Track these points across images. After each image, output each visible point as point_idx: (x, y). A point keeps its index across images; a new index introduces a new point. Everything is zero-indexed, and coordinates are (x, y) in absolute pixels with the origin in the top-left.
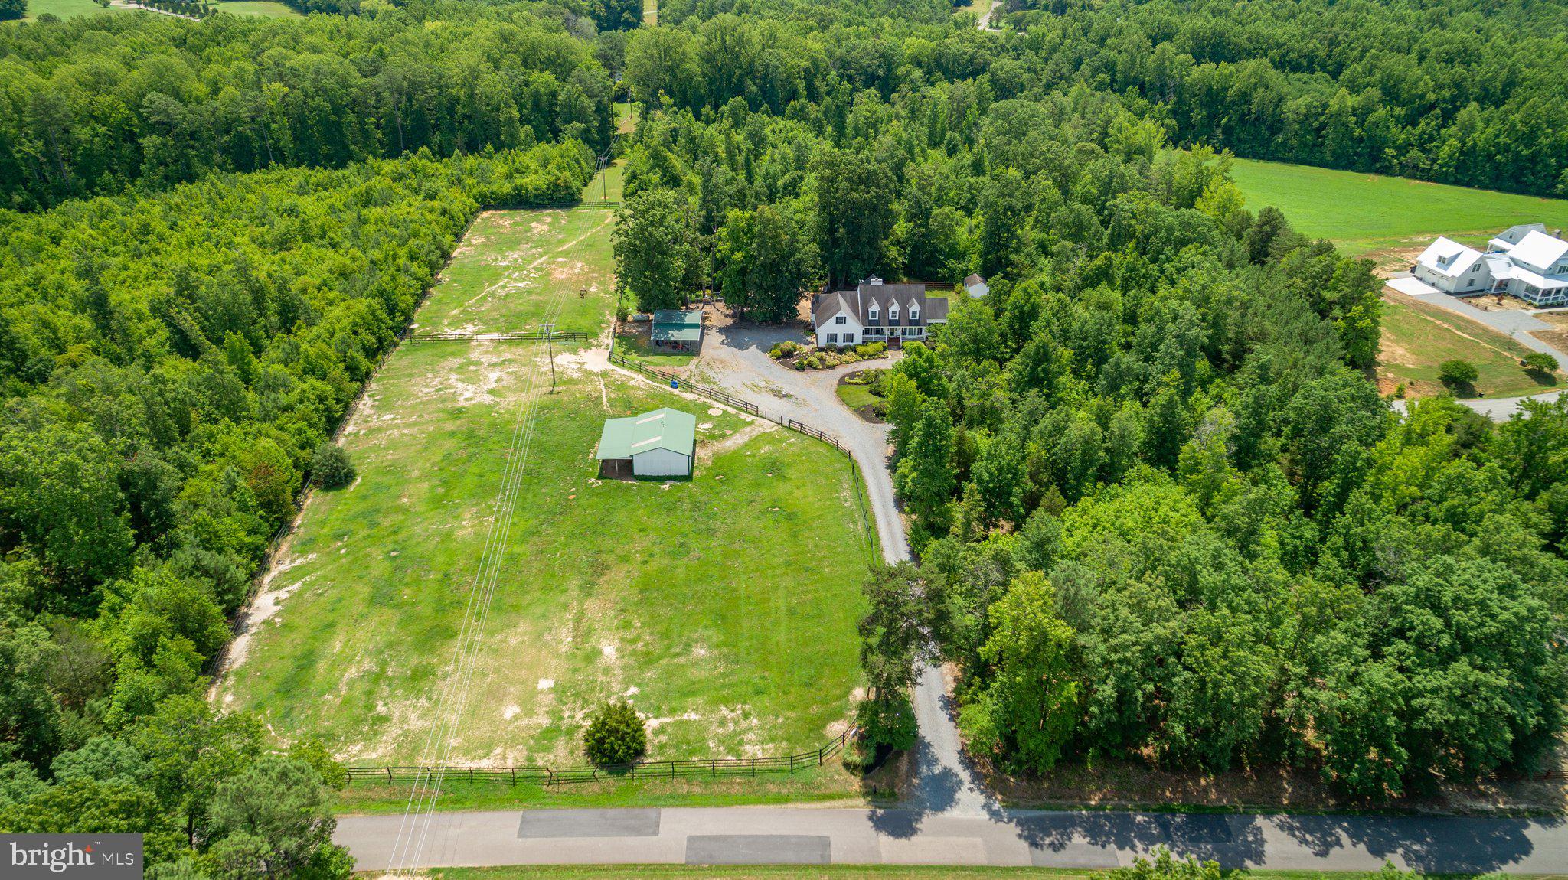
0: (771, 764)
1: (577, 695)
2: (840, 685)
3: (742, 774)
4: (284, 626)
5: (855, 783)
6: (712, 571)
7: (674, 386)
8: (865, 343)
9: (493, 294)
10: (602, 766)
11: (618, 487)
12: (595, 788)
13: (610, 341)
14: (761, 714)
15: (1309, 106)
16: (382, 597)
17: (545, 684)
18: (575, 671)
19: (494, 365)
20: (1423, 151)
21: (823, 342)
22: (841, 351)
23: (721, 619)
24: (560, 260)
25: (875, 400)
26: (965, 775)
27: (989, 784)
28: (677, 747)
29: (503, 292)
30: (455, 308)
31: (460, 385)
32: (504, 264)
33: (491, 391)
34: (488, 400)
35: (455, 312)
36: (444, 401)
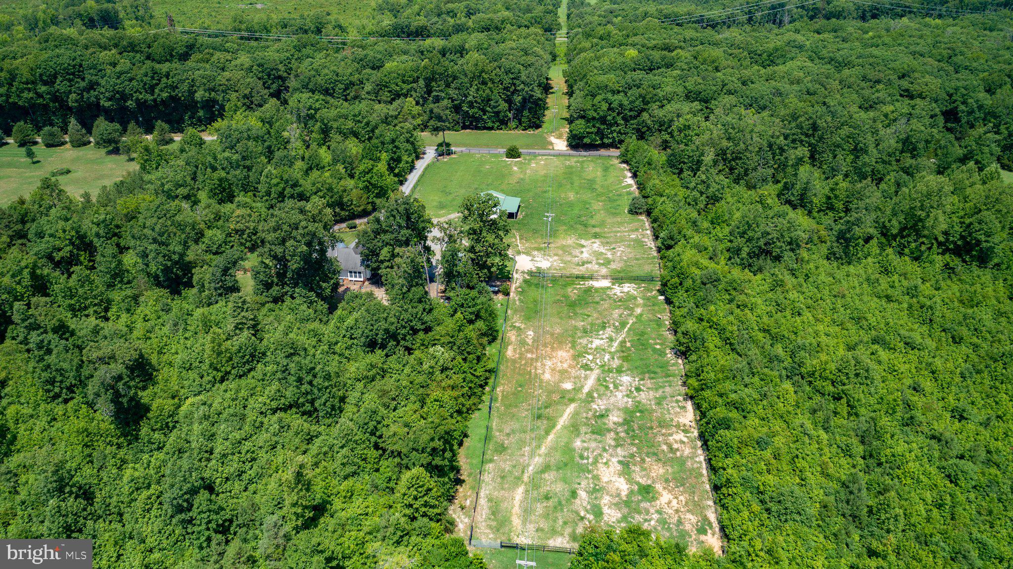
1: (524, 163)
9: (618, 330)
13: (515, 276)
18: (525, 167)
19: (588, 262)
29: (609, 331)
30: (641, 315)
31: (603, 251)
32: (626, 379)
33: (583, 246)
34: (583, 242)
35: (638, 311)
36: (607, 243)
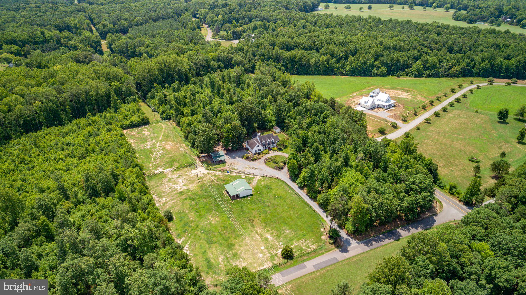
0: (317, 248)
1: (271, 248)
2: (318, 229)
3: (313, 251)
4: (194, 255)
5: (333, 246)
6: (275, 214)
7: (228, 172)
8: (263, 150)
9: (155, 157)
10: (288, 259)
11: (238, 201)
12: (289, 264)
13: (201, 164)
14: (308, 240)
15: (315, 61)
16: (210, 242)
17: (263, 248)
18: (266, 243)
19: (177, 178)
20: (343, 69)
21: (254, 152)
22: (259, 154)
23: (286, 223)
24: (163, 142)
25: (276, 165)
26: (350, 238)
27: (355, 239)
28: (298, 251)
29: (158, 156)
30: (149, 164)
31: (174, 186)
32: (149, 147)
33: (184, 185)
34: (186, 188)
35: (151, 165)
36: (174, 191)
